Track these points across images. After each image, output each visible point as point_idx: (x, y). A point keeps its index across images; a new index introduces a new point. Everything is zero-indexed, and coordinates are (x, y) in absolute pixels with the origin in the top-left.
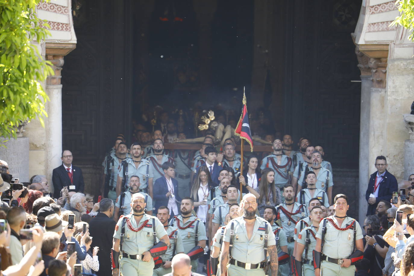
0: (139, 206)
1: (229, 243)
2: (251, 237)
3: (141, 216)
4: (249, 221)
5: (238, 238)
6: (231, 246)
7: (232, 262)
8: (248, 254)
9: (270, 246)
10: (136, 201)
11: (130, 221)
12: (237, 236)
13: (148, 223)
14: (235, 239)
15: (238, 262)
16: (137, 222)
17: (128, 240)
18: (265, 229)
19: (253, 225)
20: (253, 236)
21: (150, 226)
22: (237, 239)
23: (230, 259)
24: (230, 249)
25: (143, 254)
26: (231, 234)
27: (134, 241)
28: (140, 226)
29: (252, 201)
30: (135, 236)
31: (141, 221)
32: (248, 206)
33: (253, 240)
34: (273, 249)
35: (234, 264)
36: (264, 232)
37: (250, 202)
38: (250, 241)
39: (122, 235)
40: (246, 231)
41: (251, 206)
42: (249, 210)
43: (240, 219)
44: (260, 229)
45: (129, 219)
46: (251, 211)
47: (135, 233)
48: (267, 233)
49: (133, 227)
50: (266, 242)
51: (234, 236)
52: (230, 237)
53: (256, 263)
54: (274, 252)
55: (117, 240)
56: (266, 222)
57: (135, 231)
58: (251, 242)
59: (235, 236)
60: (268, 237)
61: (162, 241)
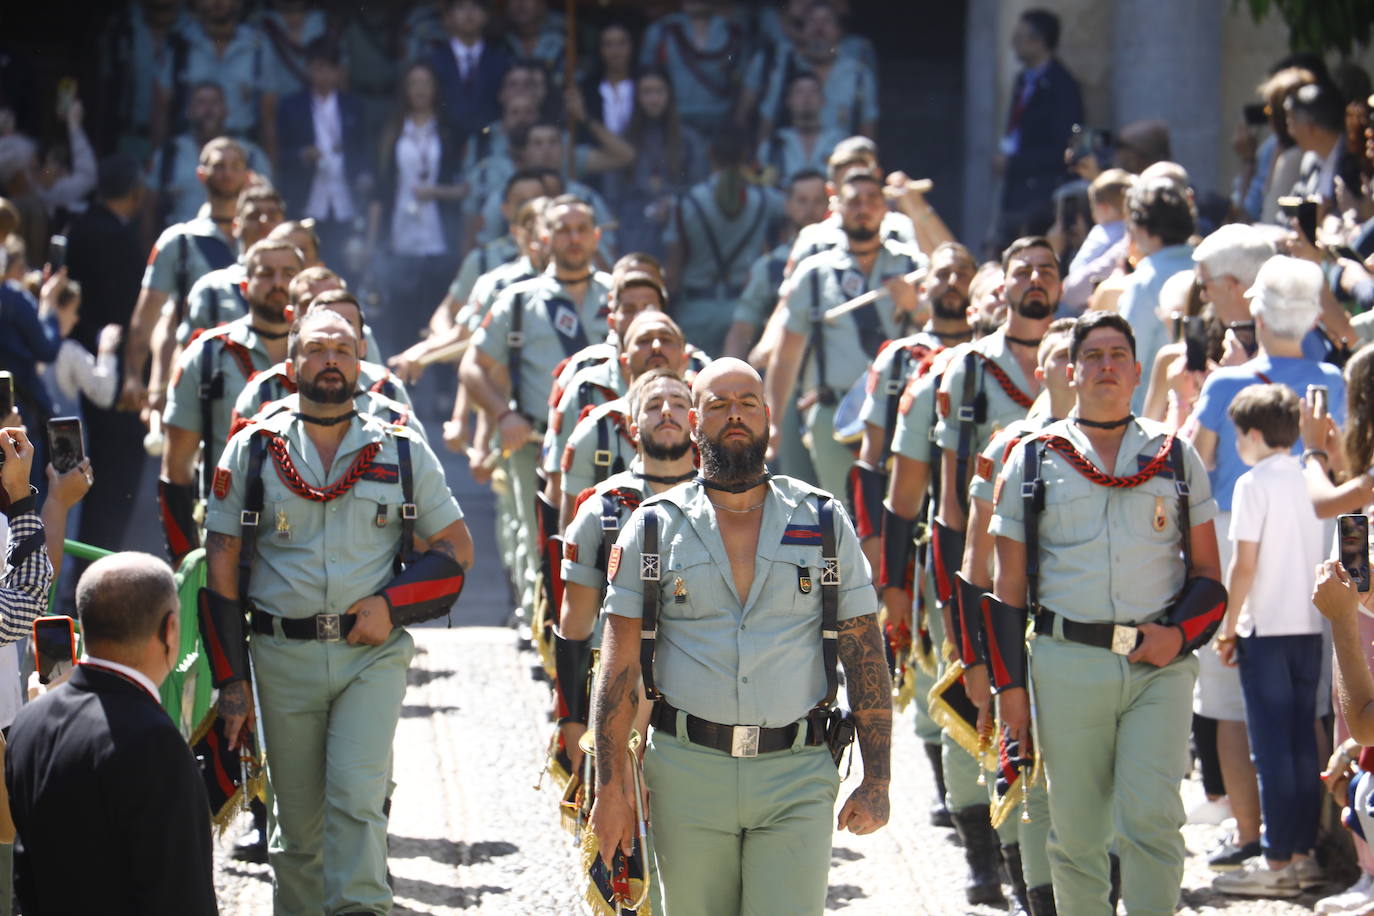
0: (336, 370)
1: (640, 622)
2: (750, 583)
3: (338, 426)
4: (734, 499)
5: (684, 592)
6: (651, 635)
7: (663, 717)
8: (745, 680)
9: (851, 620)
10: (316, 347)
11: (287, 447)
12: (679, 584)
13: (380, 459)
14: (668, 600)
15: (691, 719)
16: (322, 456)
17: (281, 544)
18: (822, 533)
19: (752, 520)
20: (760, 579)
21: (387, 475)
22: (681, 599)
23: (651, 702)
24: (648, 649)
25: (352, 612)
26: (647, 574)
27: (310, 546)
28: (337, 474)
29: (738, 394)
30: (316, 520)
31: (342, 451)
32: (723, 422)
33: (760, 598)
34: (864, 637)
35: (672, 731)
36: (817, 550)
37: (732, 397)
38: (747, 608)
39: (247, 518)
40: (720, 555)
41: (735, 417)
42: (728, 442)
43: (690, 494)
44: (794, 536)
45: (280, 440)
46: (740, 442)
47: (316, 507)
48: (830, 551)
49: (307, 477)
50: (829, 598)
51: (660, 586)
52: (641, 589)
53: (783, 721)
54: (869, 654)
55: (228, 540)
56: (823, 499)
57: (316, 498)
58: (754, 609)
59: (665, 584)
60: (838, 576)
61: (441, 550)
